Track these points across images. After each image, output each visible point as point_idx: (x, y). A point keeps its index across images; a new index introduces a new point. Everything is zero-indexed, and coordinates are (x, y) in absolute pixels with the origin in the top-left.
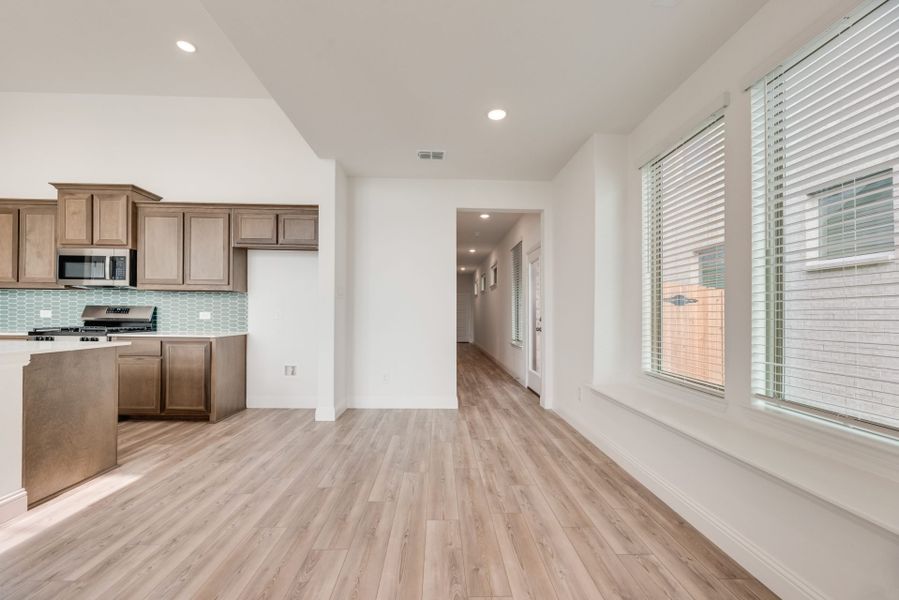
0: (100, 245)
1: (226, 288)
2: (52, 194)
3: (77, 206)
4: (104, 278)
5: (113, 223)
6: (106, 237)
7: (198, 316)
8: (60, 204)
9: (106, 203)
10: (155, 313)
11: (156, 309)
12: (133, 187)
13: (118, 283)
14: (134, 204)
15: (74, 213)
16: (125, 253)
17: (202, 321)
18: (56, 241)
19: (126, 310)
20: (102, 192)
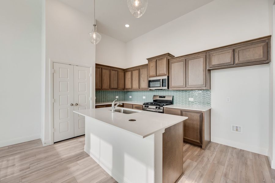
0: (159, 76)
1: (204, 88)
2: (146, 62)
3: (153, 64)
4: (160, 87)
5: (163, 68)
6: (161, 73)
7: (188, 99)
8: (148, 65)
9: (160, 61)
10: (173, 98)
11: (173, 96)
12: (168, 54)
13: (164, 88)
14: (168, 60)
15: (152, 67)
16: (166, 77)
17: (190, 101)
18: (147, 76)
19: (164, 97)
20: (159, 58)
